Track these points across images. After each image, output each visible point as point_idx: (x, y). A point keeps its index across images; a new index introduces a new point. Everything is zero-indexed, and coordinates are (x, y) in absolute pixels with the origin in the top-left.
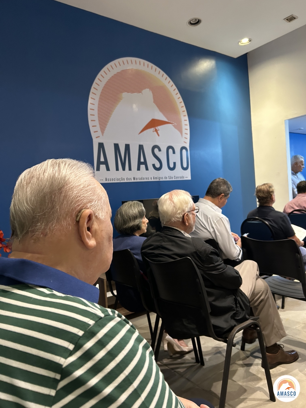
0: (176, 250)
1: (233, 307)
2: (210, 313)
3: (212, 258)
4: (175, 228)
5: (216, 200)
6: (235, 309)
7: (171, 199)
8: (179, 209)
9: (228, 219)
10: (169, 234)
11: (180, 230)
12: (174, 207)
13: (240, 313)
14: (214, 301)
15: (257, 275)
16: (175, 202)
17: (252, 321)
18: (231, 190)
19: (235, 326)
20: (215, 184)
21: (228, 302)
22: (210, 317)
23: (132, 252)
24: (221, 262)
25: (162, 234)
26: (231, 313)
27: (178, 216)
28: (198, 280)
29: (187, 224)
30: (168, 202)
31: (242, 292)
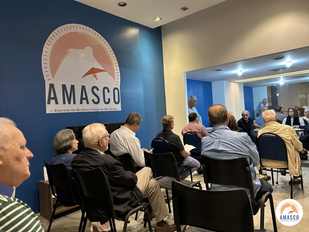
0: (93, 163)
1: (130, 198)
2: (113, 203)
3: (116, 167)
4: (93, 148)
5: (132, 127)
6: (131, 199)
7: (90, 130)
8: (96, 136)
9: (138, 139)
10: (89, 153)
11: (96, 150)
12: (92, 135)
13: (135, 202)
14: (117, 195)
15: (150, 176)
16: (93, 132)
17: (143, 206)
18: (142, 120)
19: (130, 210)
20: (131, 116)
21: (127, 195)
22: (113, 205)
23: (66, 165)
24: (123, 169)
25: (84, 152)
26: (128, 202)
27: (95, 141)
28: (105, 182)
29: (102, 146)
30: (88, 132)
31: (138, 188)
